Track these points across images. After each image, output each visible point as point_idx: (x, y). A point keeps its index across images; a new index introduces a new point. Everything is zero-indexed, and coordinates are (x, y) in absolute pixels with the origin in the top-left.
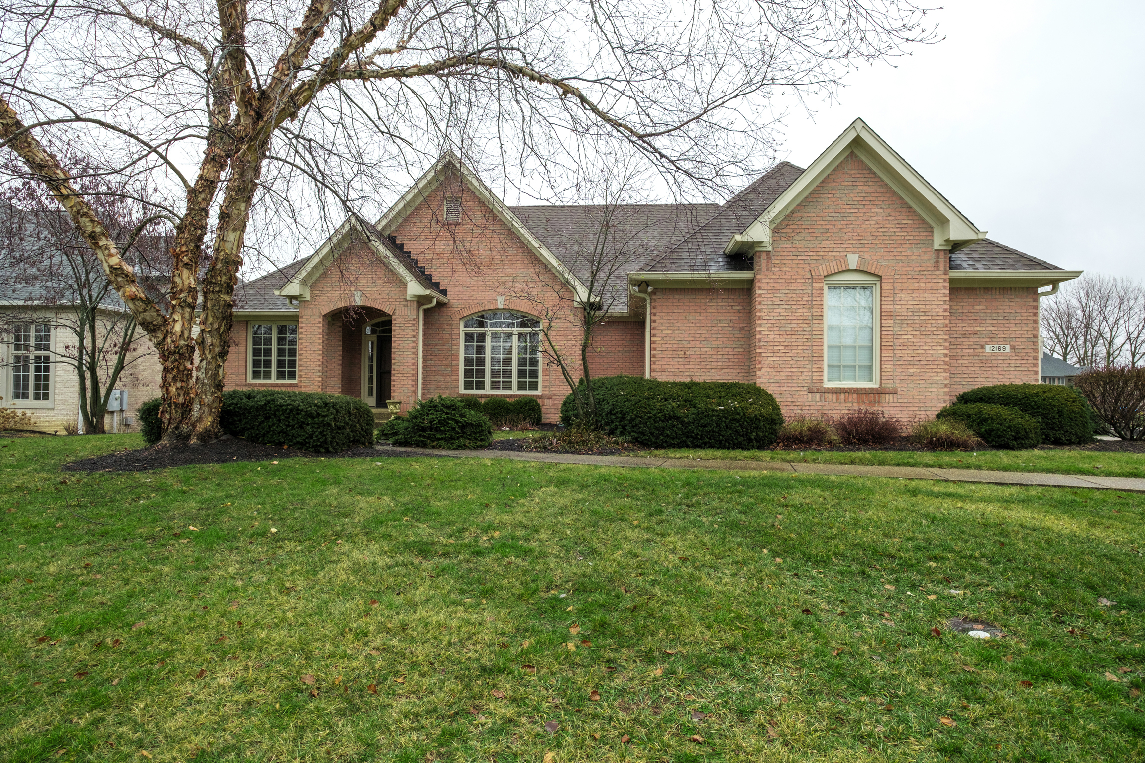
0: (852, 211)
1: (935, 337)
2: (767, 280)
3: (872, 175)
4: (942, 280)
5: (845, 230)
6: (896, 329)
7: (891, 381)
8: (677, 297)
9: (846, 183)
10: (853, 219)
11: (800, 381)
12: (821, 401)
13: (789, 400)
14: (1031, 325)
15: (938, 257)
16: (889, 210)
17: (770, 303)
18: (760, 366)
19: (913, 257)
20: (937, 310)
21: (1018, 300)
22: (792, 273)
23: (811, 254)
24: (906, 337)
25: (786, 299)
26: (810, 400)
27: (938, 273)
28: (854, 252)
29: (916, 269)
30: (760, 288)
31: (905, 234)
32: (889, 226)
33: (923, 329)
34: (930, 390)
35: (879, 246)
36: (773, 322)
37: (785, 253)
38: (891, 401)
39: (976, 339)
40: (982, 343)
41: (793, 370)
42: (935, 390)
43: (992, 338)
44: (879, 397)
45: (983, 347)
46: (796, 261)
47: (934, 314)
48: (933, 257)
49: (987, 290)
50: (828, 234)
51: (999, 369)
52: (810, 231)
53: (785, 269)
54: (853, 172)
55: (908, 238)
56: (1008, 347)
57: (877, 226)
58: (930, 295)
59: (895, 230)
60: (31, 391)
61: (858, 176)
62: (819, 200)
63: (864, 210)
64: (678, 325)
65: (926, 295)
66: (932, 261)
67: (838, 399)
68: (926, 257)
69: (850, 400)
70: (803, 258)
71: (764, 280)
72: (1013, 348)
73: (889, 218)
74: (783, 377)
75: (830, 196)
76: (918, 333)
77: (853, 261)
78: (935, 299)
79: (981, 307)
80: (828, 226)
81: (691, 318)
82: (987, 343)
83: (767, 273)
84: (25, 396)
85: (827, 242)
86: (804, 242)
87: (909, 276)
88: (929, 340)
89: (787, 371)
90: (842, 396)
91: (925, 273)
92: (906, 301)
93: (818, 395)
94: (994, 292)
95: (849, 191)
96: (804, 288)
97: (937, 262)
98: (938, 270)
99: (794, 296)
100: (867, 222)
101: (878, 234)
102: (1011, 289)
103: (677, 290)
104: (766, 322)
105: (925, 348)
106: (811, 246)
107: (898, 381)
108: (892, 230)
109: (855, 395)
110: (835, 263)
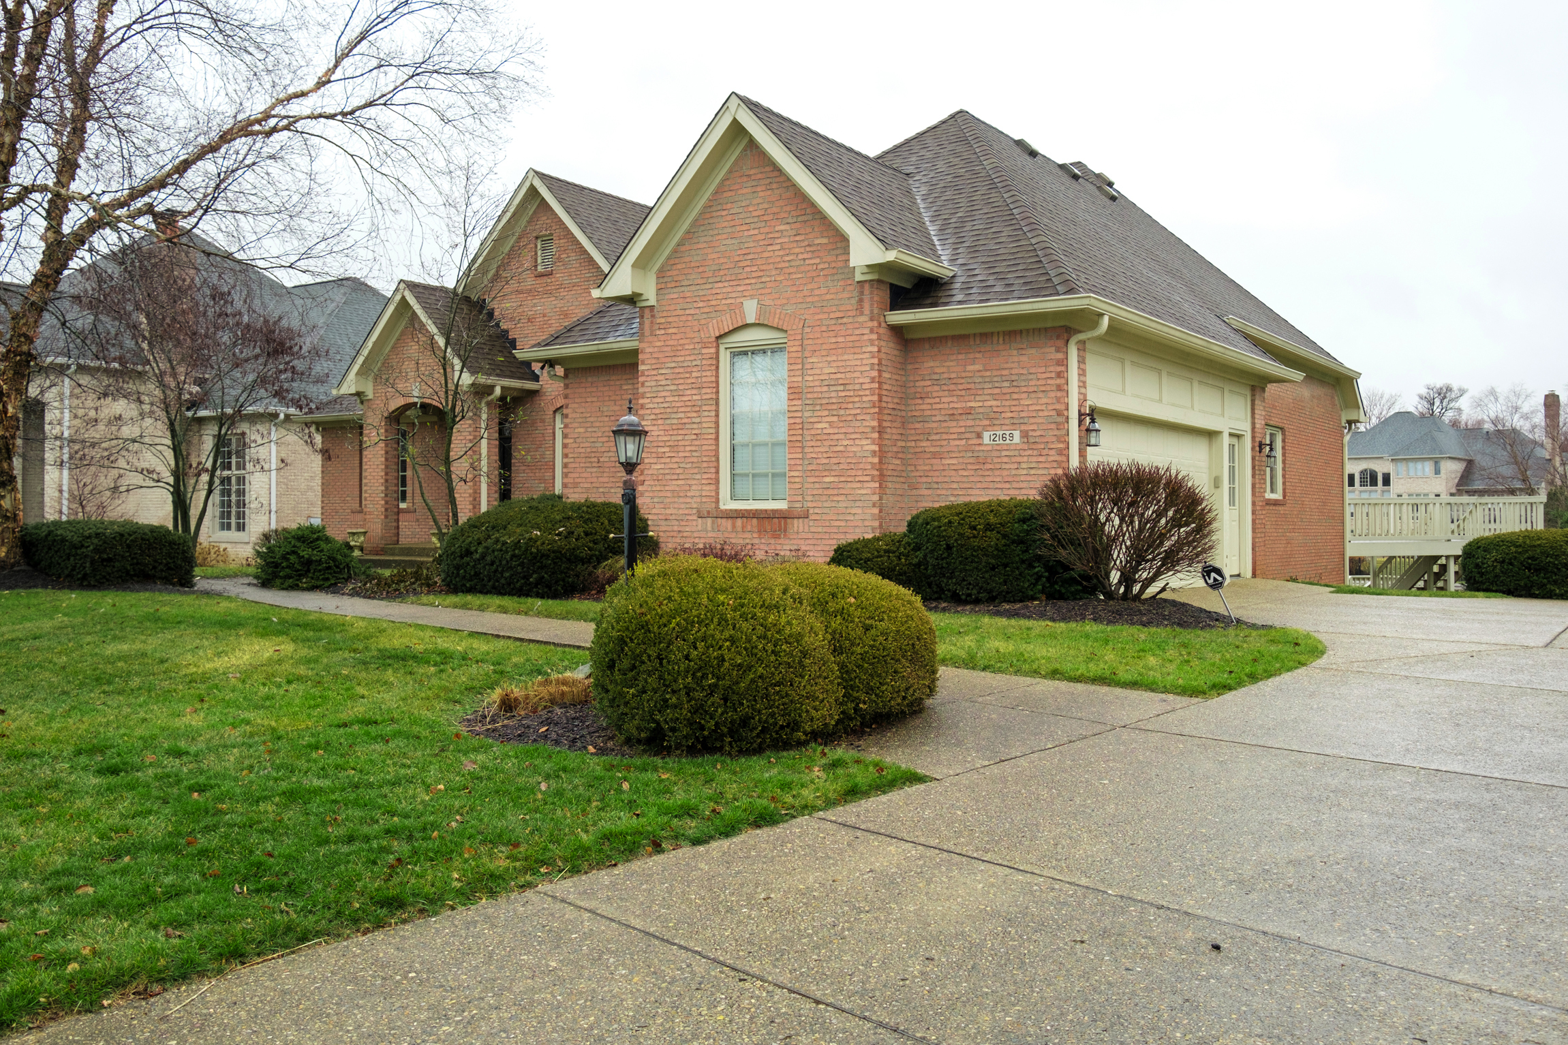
0: (752, 232)
1: (858, 424)
2: (651, 350)
3: (776, 173)
4: (867, 331)
5: (742, 264)
6: (807, 414)
7: (800, 498)
8: (590, 379)
9: (745, 191)
10: (752, 245)
11: (688, 500)
12: (713, 530)
13: (676, 528)
14: (1052, 394)
15: (862, 293)
16: (798, 225)
17: (653, 383)
18: (642, 478)
19: (828, 297)
20: (861, 381)
21: (1033, 351)
22: (678, 337)
23: (701, 304)
24: (820, 426)
25: (672, 376)
26: (699, 528)
27: (861, 319)
28: (752, 297)
29: (832, 315)
30: (643, 363)
31: (817, 261)
32: (797, 250)
33: (842, 412)
34: (853, 511)
35: (785, 283)
36: (657, 411)
37: (672, 307)
38: (801, 529)
39: (970, 423)
40: (979, 429)
41: (680, 482)
42: (859, 511)
43: (993, 419)
44: (786, 524)
45: (979, 436)
46: (684, 318)
47: (857, 387)
48: (855, 294)
49: (985, 336)
50: (722, 273)
51: (1005, 473)
52: (701, 269)
53: (671, 331)
54: (752, 172)
55: (820, 266)
56: (1017, 434)
57: (781, 253)
58: (851, 357)
59: (805, 256)
60: (233, 525)
61: (760, 176)
62: (711, 221)
63: (767, 230)
64: (592, 419)
65: (846, 357)
66: (854, 301)
67: (734, 526)
68: (845, 295)
69: (749, 528)
70: (692, 312)
71: (648, 350)
72: (1024, 435)
73: (798, 238)
74: (669, 494)
75: (724, 213)
76: (835, 419)
77: (750, 311)
78: (859, 363)
79: (977, 367)
80: (722, 260)
81: (605, 409)
82: (985, 428)
83: (651, 339)
84: (229, 528)
85: (720, 285)
86: (693, 288)
87: (824, 328)
88: (851, 430)
89: (673, 485)
90: (739, 522)
91: (845, 320)
92: (822, 367)
93: (709, 521)
94: (995, 339)
95: (748, 202)
96: (692, 358)
97: (861, 301)
98: (862, 314)
99: (681, 370)
100: (770, 248)
101: (783, 265)
102: (1021, 331)
103: (590, 368)
104: (648, 412)
105: (845, 443)
106: (701, 293)
107: (810, 498)
108: (801, 257)
109: (755, 521)
110: (728, 316)
